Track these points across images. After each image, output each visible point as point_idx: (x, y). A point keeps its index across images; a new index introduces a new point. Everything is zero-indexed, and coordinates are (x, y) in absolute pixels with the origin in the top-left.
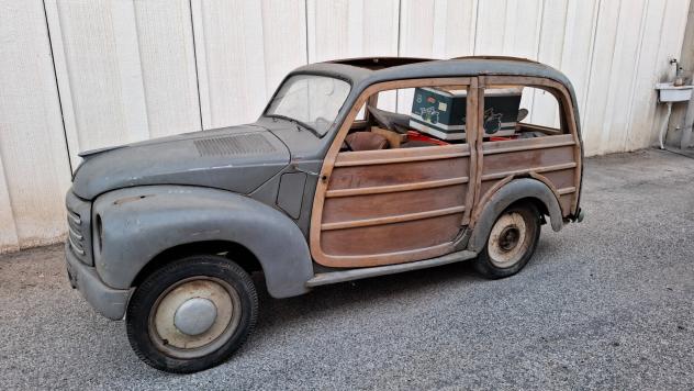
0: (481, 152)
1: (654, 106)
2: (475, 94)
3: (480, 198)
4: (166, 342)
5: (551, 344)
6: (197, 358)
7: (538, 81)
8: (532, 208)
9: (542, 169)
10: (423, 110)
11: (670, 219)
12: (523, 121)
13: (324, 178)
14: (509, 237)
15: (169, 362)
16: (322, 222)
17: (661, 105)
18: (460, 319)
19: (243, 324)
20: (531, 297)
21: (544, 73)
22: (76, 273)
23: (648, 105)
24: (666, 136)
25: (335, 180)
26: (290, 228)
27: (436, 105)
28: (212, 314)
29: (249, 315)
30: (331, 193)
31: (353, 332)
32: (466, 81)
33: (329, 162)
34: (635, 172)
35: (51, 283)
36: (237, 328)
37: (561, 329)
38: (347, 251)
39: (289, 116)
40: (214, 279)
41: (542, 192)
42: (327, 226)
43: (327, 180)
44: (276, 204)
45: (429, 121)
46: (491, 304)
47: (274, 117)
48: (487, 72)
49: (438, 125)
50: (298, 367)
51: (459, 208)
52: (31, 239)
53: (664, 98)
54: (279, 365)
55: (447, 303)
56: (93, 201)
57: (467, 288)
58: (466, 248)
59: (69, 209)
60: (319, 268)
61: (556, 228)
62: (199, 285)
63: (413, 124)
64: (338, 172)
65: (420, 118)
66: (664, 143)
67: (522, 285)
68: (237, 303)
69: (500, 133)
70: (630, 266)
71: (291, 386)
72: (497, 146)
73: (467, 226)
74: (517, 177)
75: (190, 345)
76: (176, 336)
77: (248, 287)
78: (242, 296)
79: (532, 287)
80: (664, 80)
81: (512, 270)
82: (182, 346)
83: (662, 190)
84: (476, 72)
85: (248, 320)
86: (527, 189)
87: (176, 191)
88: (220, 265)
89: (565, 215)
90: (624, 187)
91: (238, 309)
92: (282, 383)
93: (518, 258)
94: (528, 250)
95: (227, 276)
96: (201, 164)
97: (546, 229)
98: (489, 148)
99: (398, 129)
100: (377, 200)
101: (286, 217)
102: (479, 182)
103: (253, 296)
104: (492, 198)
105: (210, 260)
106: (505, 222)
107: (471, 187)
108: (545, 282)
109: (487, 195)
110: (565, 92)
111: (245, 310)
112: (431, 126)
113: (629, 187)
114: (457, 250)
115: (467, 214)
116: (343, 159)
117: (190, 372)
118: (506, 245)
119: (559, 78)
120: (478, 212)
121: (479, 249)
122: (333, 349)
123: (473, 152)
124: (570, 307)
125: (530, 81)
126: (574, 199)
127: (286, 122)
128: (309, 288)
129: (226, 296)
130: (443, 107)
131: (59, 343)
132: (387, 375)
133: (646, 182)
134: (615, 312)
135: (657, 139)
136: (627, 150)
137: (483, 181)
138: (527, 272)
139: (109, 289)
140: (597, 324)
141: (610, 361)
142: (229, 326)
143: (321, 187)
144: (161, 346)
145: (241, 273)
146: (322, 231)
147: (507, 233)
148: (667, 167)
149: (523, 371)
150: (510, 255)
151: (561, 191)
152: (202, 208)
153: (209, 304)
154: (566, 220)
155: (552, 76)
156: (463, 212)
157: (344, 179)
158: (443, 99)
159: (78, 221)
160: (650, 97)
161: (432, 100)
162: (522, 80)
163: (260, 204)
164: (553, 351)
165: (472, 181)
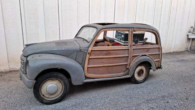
0: (132, 48)
1: (187, 39)
2: (131, 33)
3: (132, 61)
4: (44, 95)
5: (150, 102)
6: (52, 100)
7: (148, 30)
8: (147, 64)
9: (150, 54)
10: (118, 37)
11: (189, 70)
12: (146, 41)
13: (89, 53)
14: (141, 72)
15: (44, 101)
16: (88, 65)
17: (189, 39)
18: (125, 94)
19: (65, 92)
20: (146, 89)
21: (150, 28)
22: (21, 76)
23: (185, 39)
24: (190, 48)
25: (91, 54)
26: (79, 66)
27: (121, 36)
28: (56, 89)
29: (67, 89)
30: (90, 57)
31: (96, 96)
32: (128, 29)
33: (90, 49)
34: (180, 57)
35: (16, 80)
36: (63, 93)
37: (153, 98)
38: (95, 73)
39: (81, 37)
40: (57, 79)
41: (150, 60)
42: (89, 66)
43: (89, 54)
44: (75, 60)
45: (119, 40)
46: (134, 90)
47: (77, 37)
48: (134, 27)
49: (121, 41)
50: (79, 104)
51: (126, 63)
52: (12, 68)
53: (189, 37)
54: (74, 103)
55: (122, 89)
56: (27, 57)
57: (128, 86)
58: (128, 75)
59: (21, 59)
60: (86, 78)
61: (154, 70)
62: (53, 80)
63: (115, 41)
64: (93, 52)
65: (117, 39)
66: (190, 50)
67: (144, 86)
68: (63, 86)
69: (138, 44)
70: (175, 82)
71: (76, 109)
72: (137, 47)
73: (128, 68)
74: (142, 56)
75: (50, 97)
76: (46, 94)
77: (67, 82)
78: (65, 84)
79: (147, 86)
80: (190, 32)
81: (142, 81)
82: (48, 97)
83: (188, 62)
84: (131, 27)
85: (66, 91)
86: (145, 59)
87: (49, 55)
88: (59, 75)
89: (157, 67)
90: (177, 61)
91: (63, 88)
92: (74, 108)
93: (143, 78)
94: (146, 76)
95: (61, 78)
96: (56, 48)
97: (151, 71)
98: (135, 47)
99: (111, 42)
100: (103, 60)
101: (78, 63)
102: (132, 56)
103: (68, 84)
104: (135, 61)
105: (57, 74)
106: (139, 68)
107: (129, 58)
108: (151, 85)
109: (134, 60)
110: (156, 33)
111: (66, 88)
112: (120, 41)
113: (178, 61)
114: (125, 75)
115: (128, 65)
116: (94, 48)
117: (50, 104)
118: (140, 74)
119: (155, 29)
120: (131, 64)
121: (132, 75)
122: (89, 100)
123: (130, 48)
124: (156, 92)
125: (146, 30)
126: (159, 63)
127: (80, 39)
128: (83, 83)
129: (61, 84)
130: (123, 36)
131: (16, 95)
132: (103, 107)
133: (183, 60)
134: (169, 94)
135: (188, 49)
136: (179, 51)
137: (133, 56)
138: (146, 82)
139: (29, 80)
140: (163, 97)
141: (165, 107)
142: (61, 92)
143: (88, 56)
144: (42, 96)
145: (65, 78)
146: (88, 68)
147: (140, 71)
148: (190, 56)
149: (141, 108)
150: (141, 77)
151: (156, 60)
152: (55, 60)
153: (56, 86)
154: (157, 68)
155: (153, 29)
156: (127, 64)
157: (94, 54)
158: (123, 34)
159: (23, 62)
160: (185, 37)
161: (120, 34)
162: (144, 30)
163: (71, 59)
164: (150, 103)
165: (130, 56)
